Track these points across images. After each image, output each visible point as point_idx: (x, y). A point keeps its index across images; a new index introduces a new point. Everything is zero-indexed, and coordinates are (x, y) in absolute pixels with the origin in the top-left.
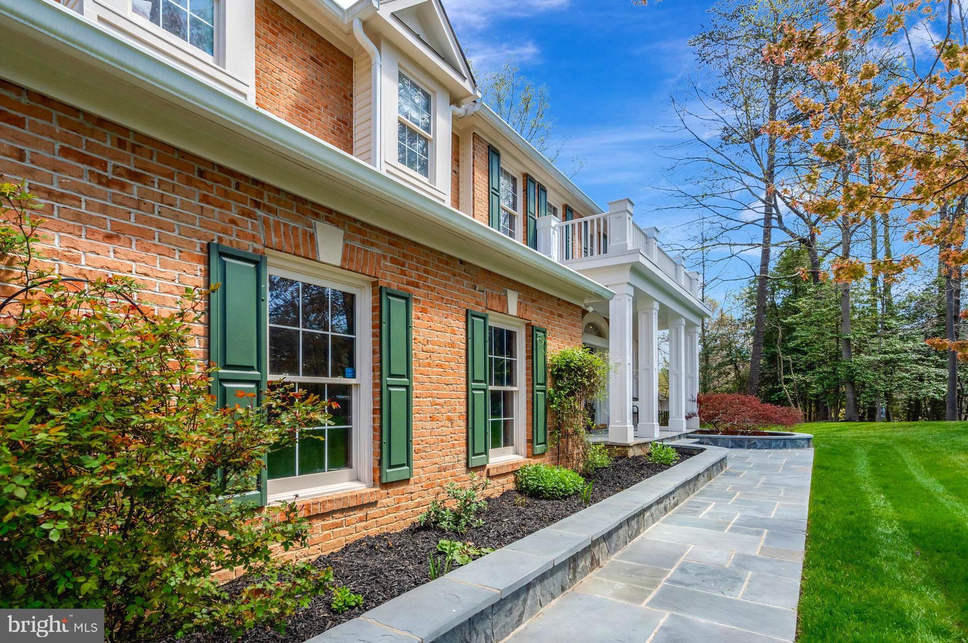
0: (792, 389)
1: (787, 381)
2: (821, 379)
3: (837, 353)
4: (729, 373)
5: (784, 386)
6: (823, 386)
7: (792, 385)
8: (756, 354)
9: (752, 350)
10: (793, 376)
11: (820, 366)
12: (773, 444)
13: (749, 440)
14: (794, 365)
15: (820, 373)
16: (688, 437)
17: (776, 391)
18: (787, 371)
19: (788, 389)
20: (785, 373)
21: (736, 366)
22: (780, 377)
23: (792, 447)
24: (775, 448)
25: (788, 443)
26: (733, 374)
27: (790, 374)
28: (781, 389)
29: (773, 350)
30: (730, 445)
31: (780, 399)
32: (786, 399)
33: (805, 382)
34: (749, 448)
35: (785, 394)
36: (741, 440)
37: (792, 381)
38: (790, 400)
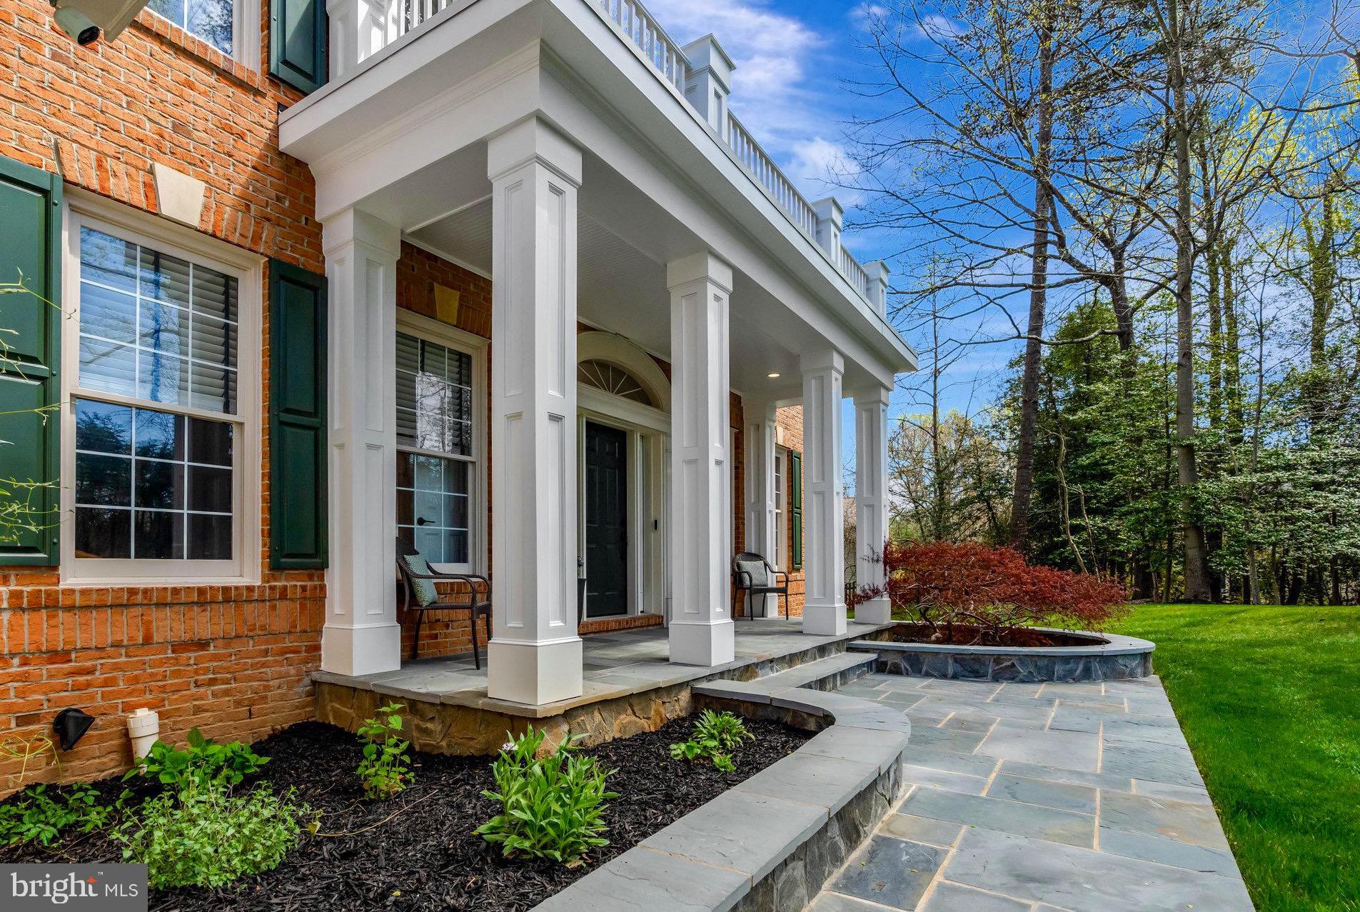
0: (1085, 543)
1: (1076, 530)
2: (1138, 522)
3: (1167, 474)
4: (978, 518)
5: (1072, 538)
6: (1144, 537)
7: (1085, 535)
8: (1023, 484)
9: (1014, 477)
10: (1087, 521)
11: (1136, 498)
12: (1059, 669)
13: (998, 659)
14: (1088, 500)
15: (1138, 511)
16: (851, 649)
17: (1056, 546)
18: (1075, 513)
19: (1078, 543)
20: (1072, 515)
21: (988, 504)
22: (1064, 522)
23: (1106, 677)
24: (1063, 679)
25: (1096, 666)
26: (984, 519)
27: (1081, 516)
28: (1065, 543)
29: (1051, 476)
30: (950, 671)
31: (1064, 560)
32: (1074, 561)
33: (1106, 530)
34: (997, 678)
35: (1073, 552)
36: (977, 658)
37: (1084, 528)
38: (1081, 561)
